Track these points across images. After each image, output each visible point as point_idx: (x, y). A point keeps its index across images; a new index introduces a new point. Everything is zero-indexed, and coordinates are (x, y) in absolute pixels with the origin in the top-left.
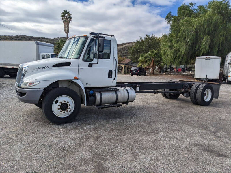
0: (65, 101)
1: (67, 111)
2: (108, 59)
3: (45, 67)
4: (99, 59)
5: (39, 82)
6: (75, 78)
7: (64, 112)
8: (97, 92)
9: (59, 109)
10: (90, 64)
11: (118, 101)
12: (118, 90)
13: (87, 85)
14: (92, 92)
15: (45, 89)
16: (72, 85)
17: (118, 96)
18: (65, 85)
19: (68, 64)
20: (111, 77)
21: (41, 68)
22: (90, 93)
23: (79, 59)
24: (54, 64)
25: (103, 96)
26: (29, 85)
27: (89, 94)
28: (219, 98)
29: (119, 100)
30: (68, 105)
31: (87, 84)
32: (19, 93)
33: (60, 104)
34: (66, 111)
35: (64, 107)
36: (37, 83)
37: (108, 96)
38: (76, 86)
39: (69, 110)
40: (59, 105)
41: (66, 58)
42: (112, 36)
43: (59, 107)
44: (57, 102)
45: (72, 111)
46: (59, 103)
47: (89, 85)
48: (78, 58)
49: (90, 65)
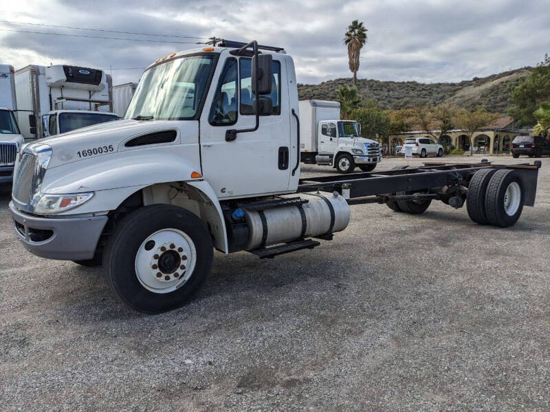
0: (172, 246)
1: (176, 275)
2: (276, 117)
3: (104, 150)
4: (260, 117)
5: (91, 195)
6: (194, 174)
7: (167, 278)
8: (252, 211)
9: (154, 267)
10: (228, 132)
11: (306, 233)
12: (307, 201)
13: (224, 195)
14: (239, 213)
15: (111, 214)
16: (178, 196)
17: (307, 220)
18: (160, 199)
19: (168, 136)
20: (286, 168)
21: (91, 152)
22: (234, 217)
23: (199, 120)
24: (129, 139)
25: (269, 222)
26: (61, 206)
27: (232, 219)
28: (535, 205)
29: (311, 230)
30: (181, 257)
31: (223, 191)
32: (31, 230)
33: (160, 253)
34: (171, 276)
35: (169, 261)
36: (85, 198)
37: (281, 222)
38: (190, 198)
39: (179, 271)
40: (156, 257)
41: (158, 119)
42: (278, 50)
43: (156, 262)
44: (150, 246)
45: (187, 277)
46: (156, 250)
47: (228, 192)
48: (197, 117)
49: (231, 136)
